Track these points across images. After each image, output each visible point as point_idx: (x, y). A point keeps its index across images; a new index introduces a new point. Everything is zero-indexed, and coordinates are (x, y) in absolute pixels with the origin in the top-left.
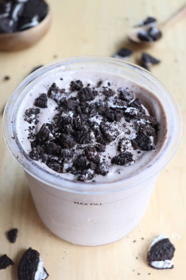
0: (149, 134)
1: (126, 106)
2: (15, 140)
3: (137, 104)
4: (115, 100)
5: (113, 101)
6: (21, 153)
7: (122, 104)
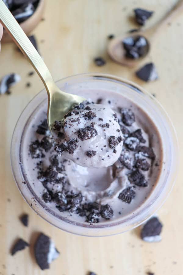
0: (144, 169)
1: (127, 134)
2: (26, 184)
3: (138, 135)
6: (34, 200)
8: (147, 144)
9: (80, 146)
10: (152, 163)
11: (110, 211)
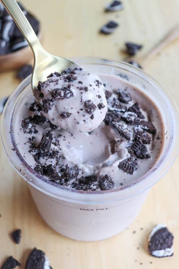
0: (145, 142)
1: (124, 109)
2: (15, 151)
3: (136, 109)
4: (114, 102)
5: (111, 103)
6: (23, 166)
7: (121, 107)
8: (146, 119)
9: (56, 106)
10: (153, 137)
11: (110, 181)
